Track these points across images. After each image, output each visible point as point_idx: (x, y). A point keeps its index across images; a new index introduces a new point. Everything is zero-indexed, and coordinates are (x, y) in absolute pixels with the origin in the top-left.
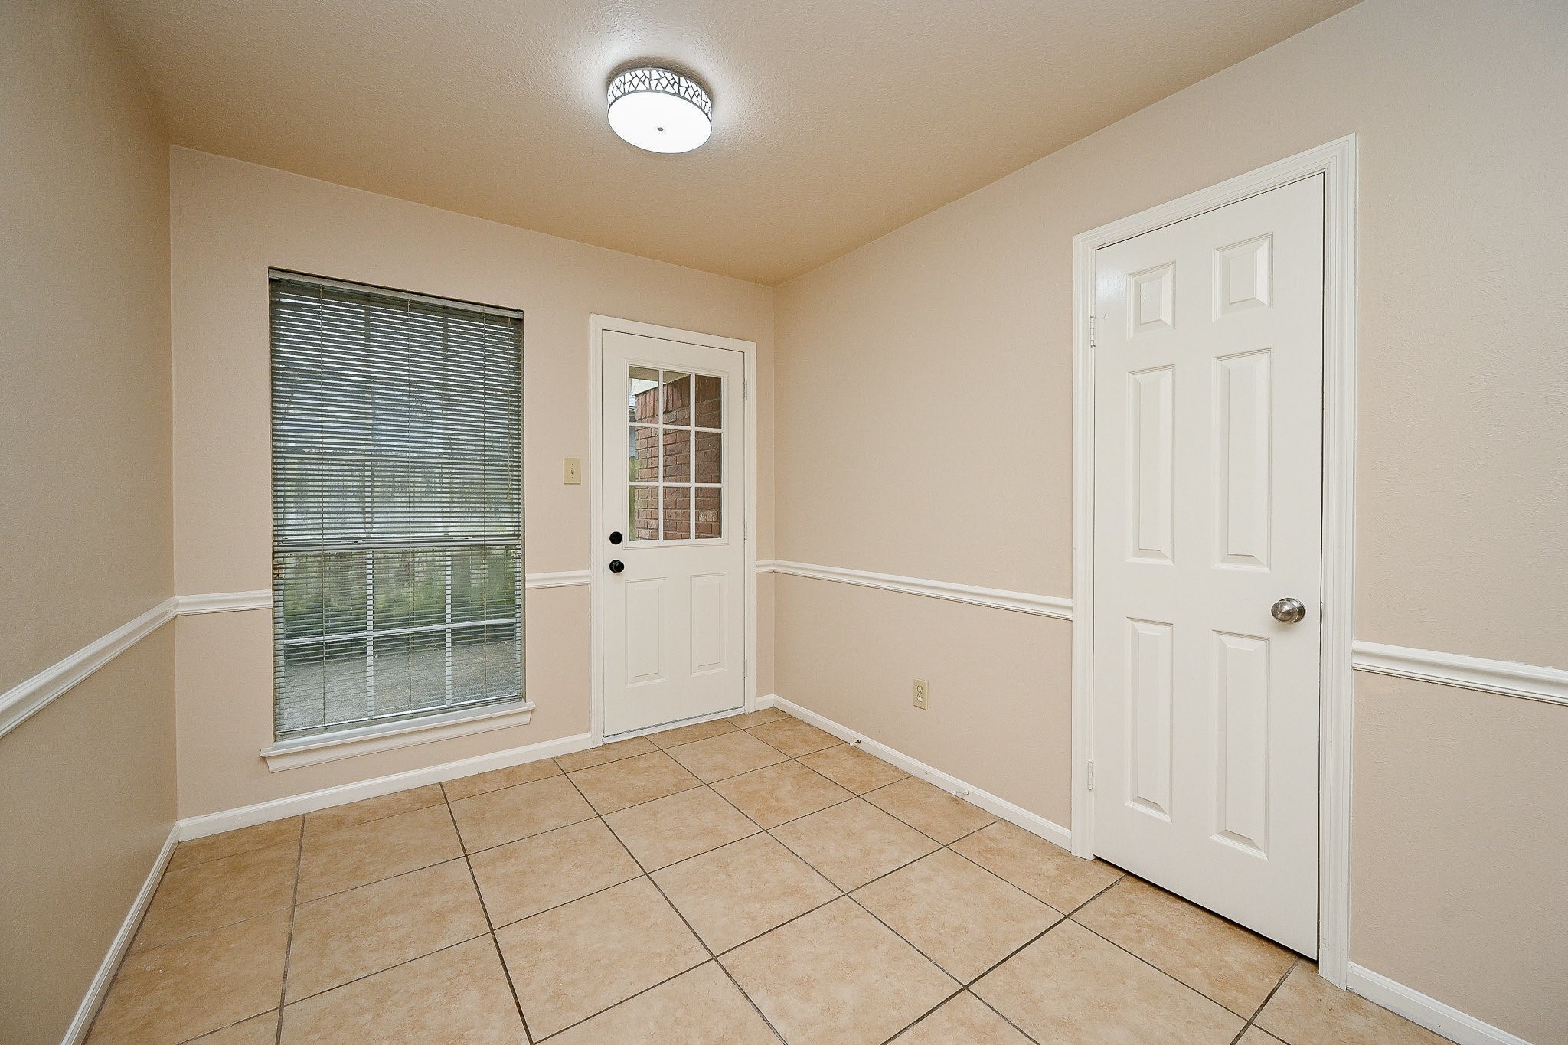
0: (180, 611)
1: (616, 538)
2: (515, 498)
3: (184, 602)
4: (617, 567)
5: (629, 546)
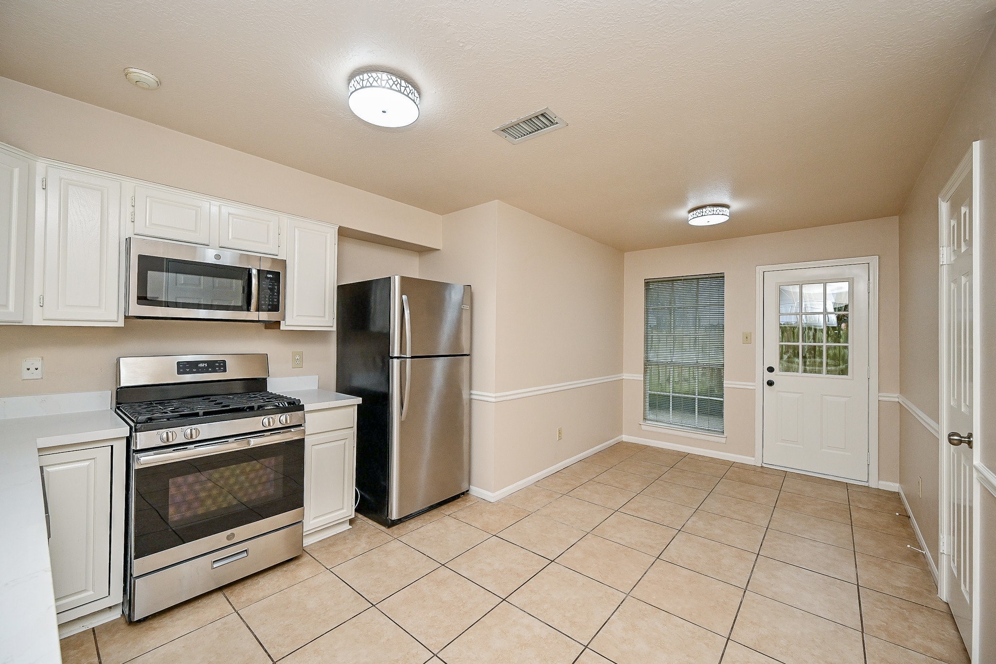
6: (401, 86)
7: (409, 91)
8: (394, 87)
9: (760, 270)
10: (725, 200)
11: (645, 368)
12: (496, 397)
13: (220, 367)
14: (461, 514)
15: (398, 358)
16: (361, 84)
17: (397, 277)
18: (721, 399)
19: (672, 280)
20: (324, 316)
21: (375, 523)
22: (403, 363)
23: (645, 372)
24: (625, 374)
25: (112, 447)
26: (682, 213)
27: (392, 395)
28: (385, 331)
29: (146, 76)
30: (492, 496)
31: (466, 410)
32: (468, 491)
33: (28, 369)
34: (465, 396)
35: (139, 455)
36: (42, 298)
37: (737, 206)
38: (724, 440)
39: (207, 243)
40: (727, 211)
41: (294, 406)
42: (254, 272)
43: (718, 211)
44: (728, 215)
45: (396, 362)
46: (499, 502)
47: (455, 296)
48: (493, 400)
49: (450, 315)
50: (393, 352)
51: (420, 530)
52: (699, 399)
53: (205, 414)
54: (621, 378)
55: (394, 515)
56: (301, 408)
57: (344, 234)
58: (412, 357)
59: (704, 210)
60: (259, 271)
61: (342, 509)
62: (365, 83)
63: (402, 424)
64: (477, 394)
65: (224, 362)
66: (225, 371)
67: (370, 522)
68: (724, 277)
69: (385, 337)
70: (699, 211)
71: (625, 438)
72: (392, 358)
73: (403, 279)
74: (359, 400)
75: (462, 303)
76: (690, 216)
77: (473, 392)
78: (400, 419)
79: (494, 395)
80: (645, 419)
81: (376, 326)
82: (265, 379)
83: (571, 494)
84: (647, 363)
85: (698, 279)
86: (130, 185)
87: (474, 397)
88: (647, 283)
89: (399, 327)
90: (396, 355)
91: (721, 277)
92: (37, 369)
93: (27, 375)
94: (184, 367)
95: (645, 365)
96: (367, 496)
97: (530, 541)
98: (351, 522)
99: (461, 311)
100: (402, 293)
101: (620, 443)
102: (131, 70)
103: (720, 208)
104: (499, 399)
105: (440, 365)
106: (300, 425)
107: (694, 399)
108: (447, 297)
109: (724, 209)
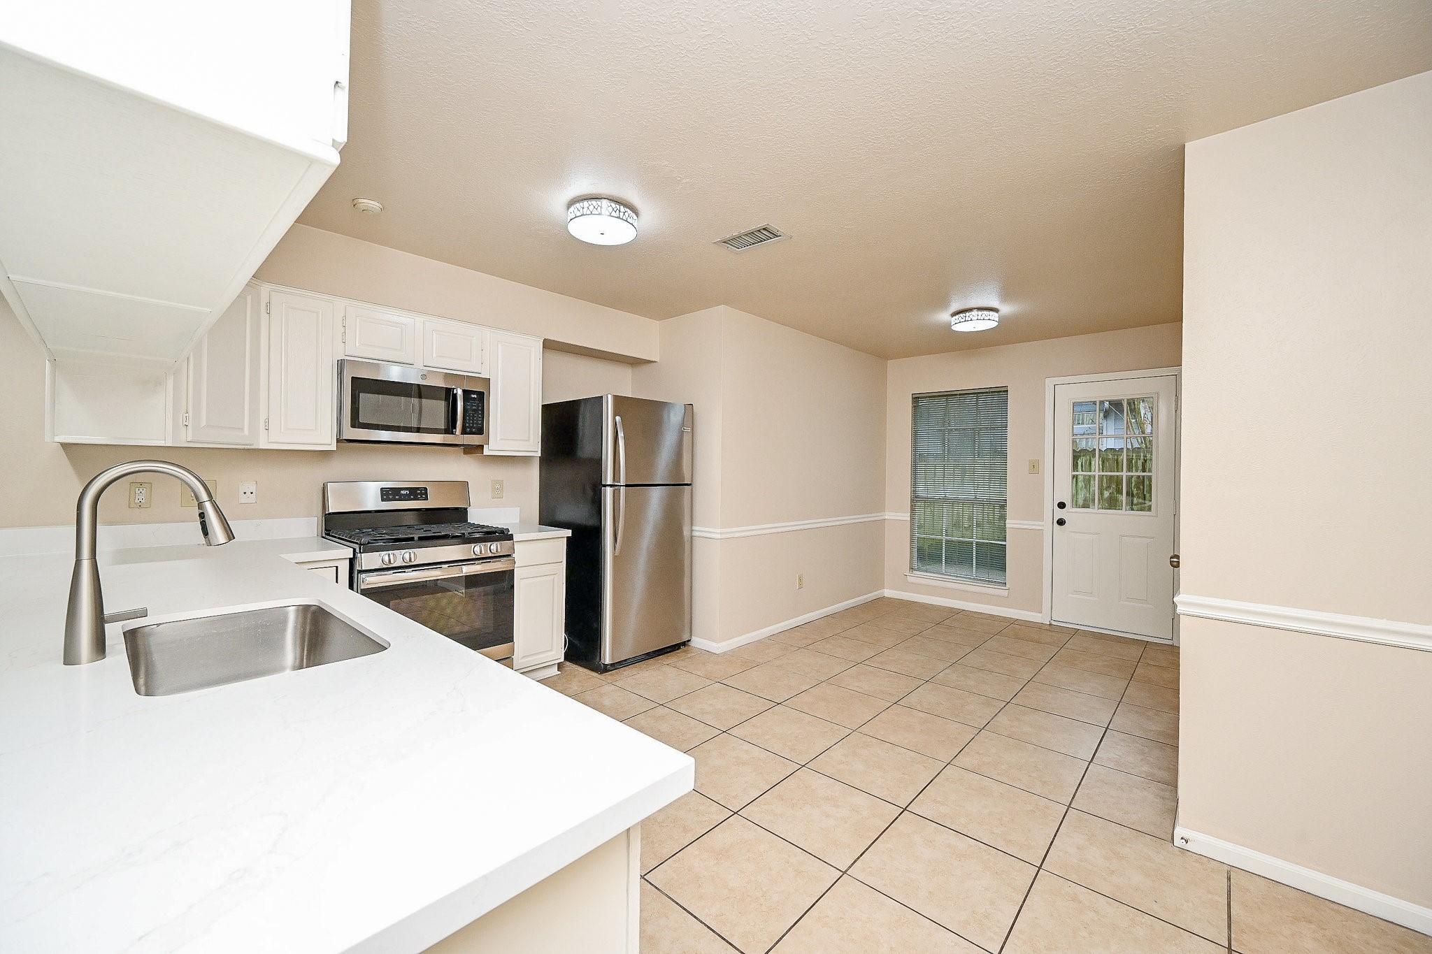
0: (886, 517)
1: (1062, 505)
2: (1003, 479)
3: (888, 516)
4: (1061, 522)
5: (1070, 510)
6: (620, 211)
7: (627, 216)
8: (613, 214)
9: (1050, 383)
10: (994, 303)
11: (912, 506)
12: (721, 533)
13: (421, 494)
14: (681, 664)
15: (611, 486)
16: (581, 211)
17: (610, 396)
18: (1003, 543)
19: (948, 395)
20: (529, 440)
21: (586, 670)
22: (616, 491)
23: (913, 510)
24: (887, 513)
25: (337, 567)
26: (944, 316)
27: (604, 527)
28: (596, 457)
29: (373, 205)
30: (717, 647)
31: (687, 546)
32: (689, 641)
33: (245, 493)
34: (686, 533)
35: (363, 576)
36: (267, 421)
37: (1006, 309)
38: (1005, 593)
39: (411, 362)
40: (995, 316)
41: (503, 535)
42: (460, 392)
43: (984, 315)
44: (997, 319)
45: (609, 491)
46: (725, 653)
47: (674, 418)
48: (719, 536)
49: (669, 440)
50: (606, 480)
51: (635, 677)
52: (977, 544)
53: (420, 539)
54: (881, 518)
55: (607, 660)
56: (510, 537)
57: (549, 345)
58: (626, 486)
59: (967, 314)
60: (464, 391)
61: (551, 650)
62: (585, 210)
63: (615, 558)
64: (700, 530)
65: (426, 489)
66: (426, 499)
67: (581, 669)
68: (1007, 391)
69: (597, 463)
70: (961, 315)
71: (888, 593)
72: (605, 486)
73: (617, 399)
74: (569, 533)
75: (683, 424)
76: (954, 320)
77: (694, 528)
78: (614, 553)
79: (719, 531)
80: (912, 569)
81: (585, 450)
82: (466, 509)
83: (810, 647)
84: (915, 498)
85: (977, 393)
86: (341, 304)
87: (695, 534)
88: (916, 399)
89: (612, 453)
90: (609, 483)
91: (1004, 391)
92: (252, 493)
93: (243, 499)
94: (387, 494)
95: (912, 501)
96: (576, 642)
97: (757, 687)
98: (560, 666)
99: (681, 434)
100: (615, 415)
101: (881, 600)
102: (361, 200)
103: (985, 312)
104: (724, 536)
105: (656, 495)
106: (509, 556)
107: (972, 543)
108: (665, 416)
109: (991, 313)
